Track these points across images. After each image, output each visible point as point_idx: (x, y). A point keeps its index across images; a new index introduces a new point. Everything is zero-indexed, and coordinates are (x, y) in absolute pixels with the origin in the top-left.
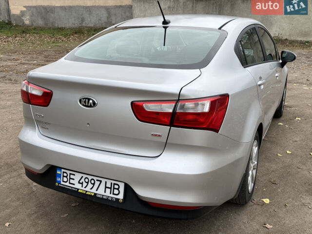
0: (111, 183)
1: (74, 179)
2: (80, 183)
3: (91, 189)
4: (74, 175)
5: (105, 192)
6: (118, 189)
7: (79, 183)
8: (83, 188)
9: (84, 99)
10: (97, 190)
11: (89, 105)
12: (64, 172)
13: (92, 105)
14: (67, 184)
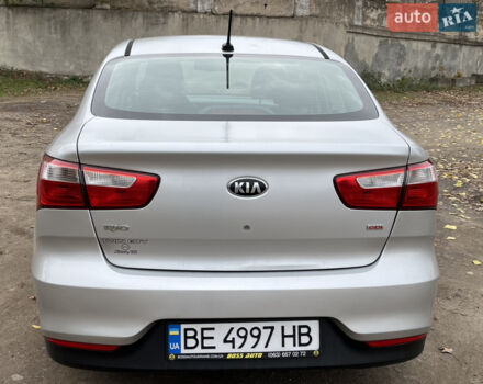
0: (294, 327)
1: (212, 338)
2: (229, 342)
3: (254, 347)
4: (213, 329)
5: (283, 345)
6: (308, 334)
7: (225, 341)
8: (236, 350)
9: (239, 182)
10: (266, 346)
11: (253, 191)
12: (186, 330)
13: (259, 191)
14: (199, 350)
